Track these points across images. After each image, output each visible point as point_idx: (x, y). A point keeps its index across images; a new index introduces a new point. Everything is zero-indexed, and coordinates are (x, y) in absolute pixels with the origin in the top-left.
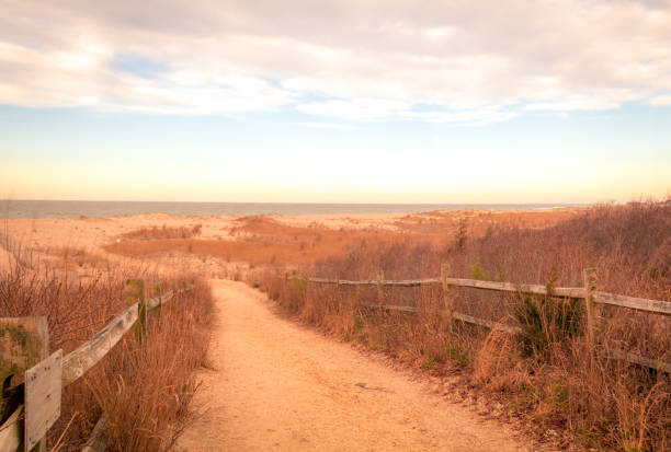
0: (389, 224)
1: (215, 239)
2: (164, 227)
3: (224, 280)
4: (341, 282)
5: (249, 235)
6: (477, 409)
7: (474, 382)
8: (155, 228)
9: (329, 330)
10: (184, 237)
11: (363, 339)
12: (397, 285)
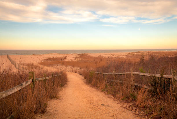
0: (123, 56)
1: (70, 61)
2: (56, 57)
3: (72, 73)
4: (103, 73)
5: (81, 59)
6: (135, 113)
7: (136, 105)
8: (53, 57)
9: (98, 88)
10: (61, 60)
11: (107, 91)
12: (119, 74)
